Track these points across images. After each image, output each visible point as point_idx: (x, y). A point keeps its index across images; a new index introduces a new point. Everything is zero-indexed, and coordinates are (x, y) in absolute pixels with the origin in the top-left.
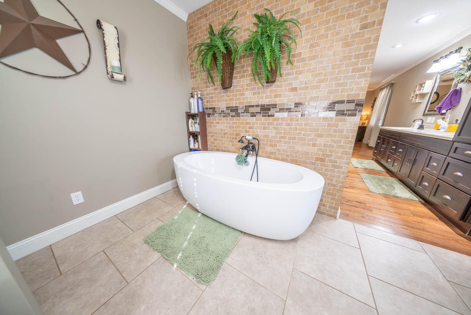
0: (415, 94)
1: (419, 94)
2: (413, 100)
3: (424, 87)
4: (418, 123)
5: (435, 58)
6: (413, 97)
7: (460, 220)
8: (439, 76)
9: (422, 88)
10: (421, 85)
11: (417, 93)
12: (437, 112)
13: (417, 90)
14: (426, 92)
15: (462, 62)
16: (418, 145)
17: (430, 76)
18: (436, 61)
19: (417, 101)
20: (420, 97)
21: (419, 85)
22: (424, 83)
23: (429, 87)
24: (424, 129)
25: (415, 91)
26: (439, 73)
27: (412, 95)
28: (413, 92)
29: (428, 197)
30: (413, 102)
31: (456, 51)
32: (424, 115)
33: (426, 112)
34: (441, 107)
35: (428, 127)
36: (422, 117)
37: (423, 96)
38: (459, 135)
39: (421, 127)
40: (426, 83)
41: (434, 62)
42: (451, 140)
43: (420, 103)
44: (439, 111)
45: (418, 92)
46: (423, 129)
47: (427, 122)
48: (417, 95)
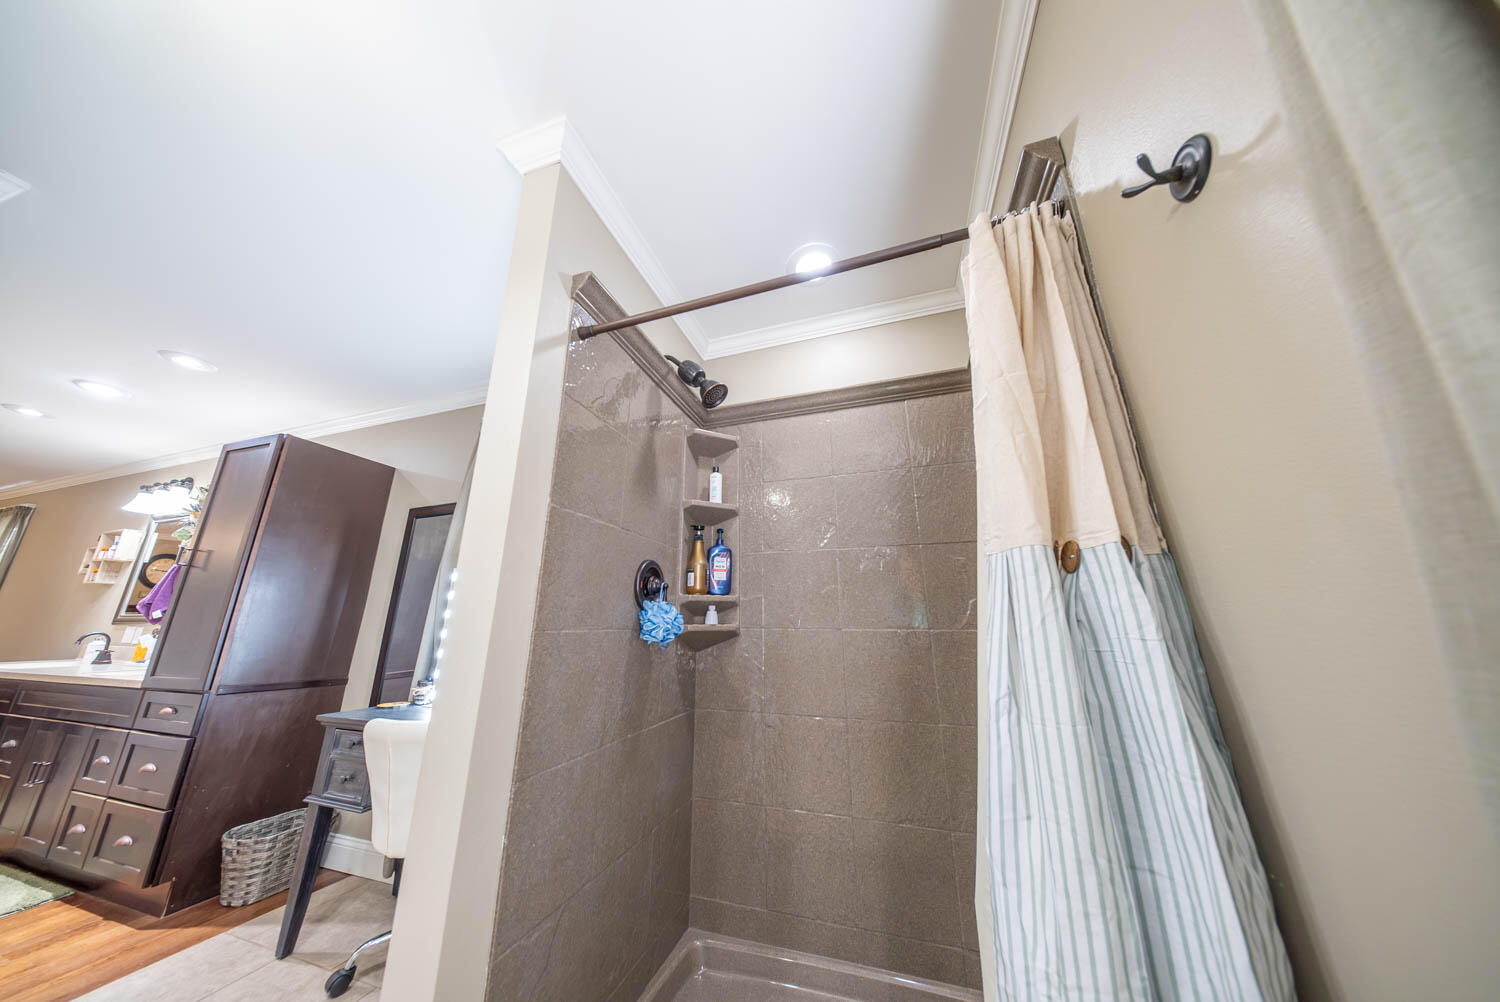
0: (94, 558)
1: (106, 561)
2: (87, 576)
3: (117, 544)
4: (95, 646)
5: (144, 479)
6: (87, 567)
7: (146, 885)
8: (154, 526)
9: (114, 547)
10: (112, 537)
11: (100, 558)
12: (142, 616)
13: (98, 548)
14: (123, 558)
15: (191, 509)
16: (69, 713)
17: (134, 521)
18: (147, 488)
19: (99, 579)
20: (107, 571)
21: (107, 535)
22: (119, 534)
23: (129, 546)
24: (113, 661)
25: (93, 551)
26: (155, 519)
27: (85, 561)
28: (87, 553)
29: (80, 867)
30: (85, 581)
31: (183, 482)
32: (116, 621)
33: (123, 613)
34: (150, 604)
35: (122, 657)
36: (109, 629)
37: (115, 567)
38: (153, 674)
39: (104, 657)
40: (123, 535)
41: (142, 488)
42: (139, 686)
43: (108, 586)
44: (148, 614)
45: (100, 556)
46: (110, 663)
47: (123, 641)
48: (98, 563)
